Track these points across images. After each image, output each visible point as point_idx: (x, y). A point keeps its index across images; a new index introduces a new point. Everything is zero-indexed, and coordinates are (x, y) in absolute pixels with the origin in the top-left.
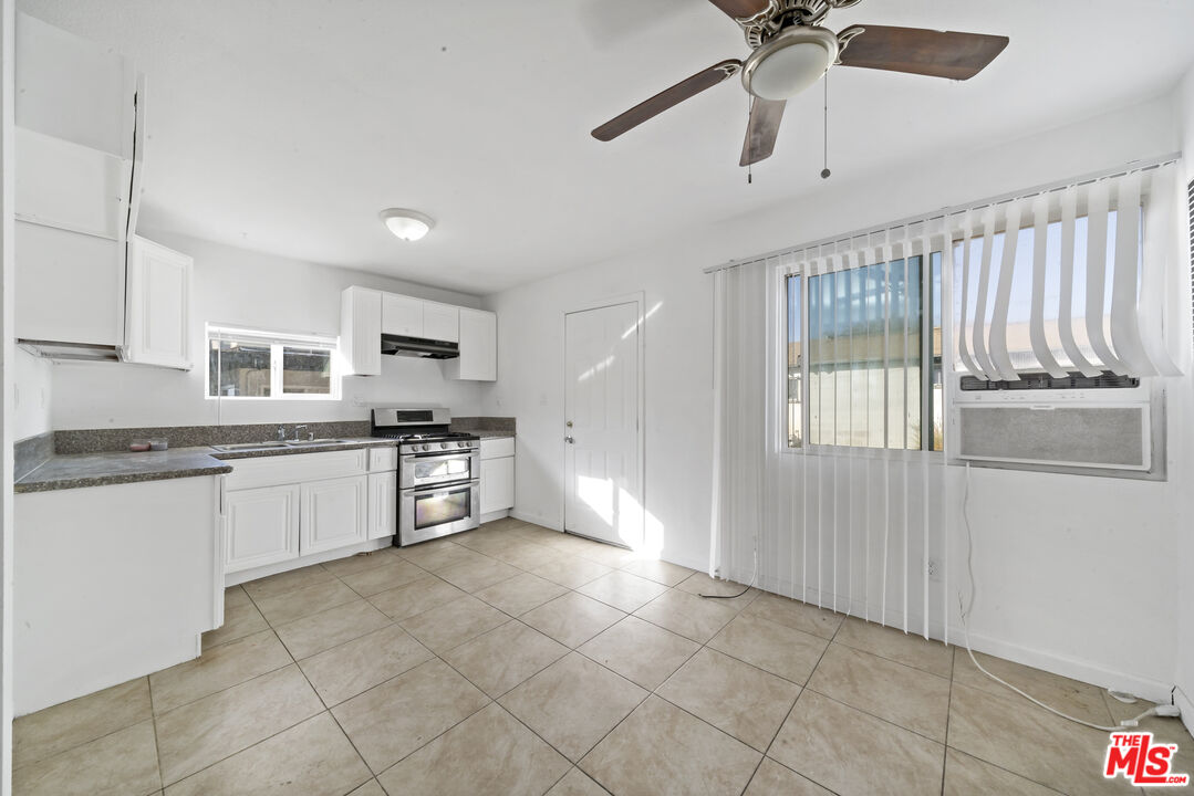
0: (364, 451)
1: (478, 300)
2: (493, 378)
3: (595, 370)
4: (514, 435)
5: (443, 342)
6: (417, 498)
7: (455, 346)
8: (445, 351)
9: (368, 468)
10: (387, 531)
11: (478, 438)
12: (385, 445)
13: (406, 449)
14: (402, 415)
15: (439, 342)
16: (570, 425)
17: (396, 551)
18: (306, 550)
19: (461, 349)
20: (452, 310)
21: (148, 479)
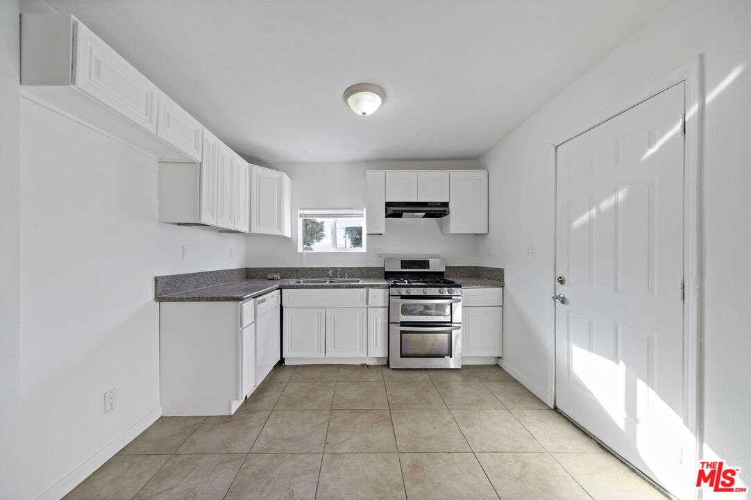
0: (365, 290)
1: (472, 161)
2: (486, 232)
3: (598, 209)
4: (502, 286)
5: (435, 203)
6: (402, 332)
7: (446, 205)
8: (437, 211)
9: (367, 303)
10: (381, 353)
11: (460, 286)
12: (378, 286)
13: (394, 291)
14: (405, 264)
15: (431, 203)
16: (561, 281)
17: (386, 371)
18: (329, 353)
19: (451, 206)
20: (443, 174)
21: (204, 301)
